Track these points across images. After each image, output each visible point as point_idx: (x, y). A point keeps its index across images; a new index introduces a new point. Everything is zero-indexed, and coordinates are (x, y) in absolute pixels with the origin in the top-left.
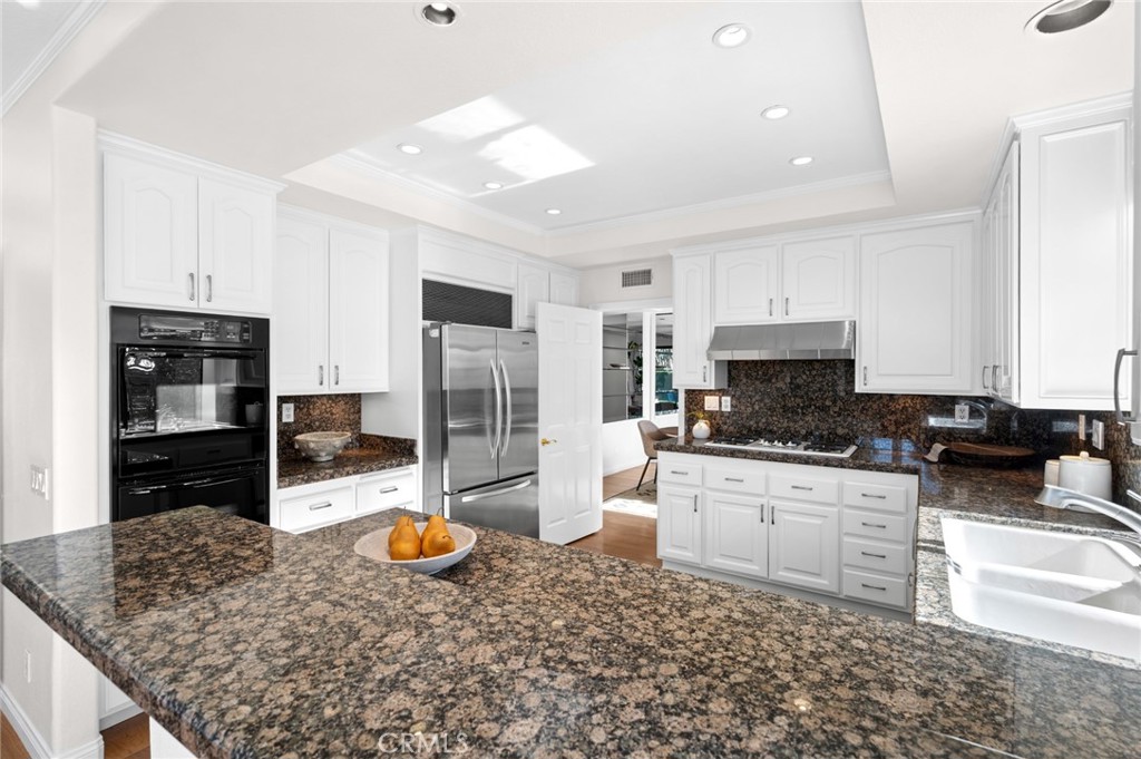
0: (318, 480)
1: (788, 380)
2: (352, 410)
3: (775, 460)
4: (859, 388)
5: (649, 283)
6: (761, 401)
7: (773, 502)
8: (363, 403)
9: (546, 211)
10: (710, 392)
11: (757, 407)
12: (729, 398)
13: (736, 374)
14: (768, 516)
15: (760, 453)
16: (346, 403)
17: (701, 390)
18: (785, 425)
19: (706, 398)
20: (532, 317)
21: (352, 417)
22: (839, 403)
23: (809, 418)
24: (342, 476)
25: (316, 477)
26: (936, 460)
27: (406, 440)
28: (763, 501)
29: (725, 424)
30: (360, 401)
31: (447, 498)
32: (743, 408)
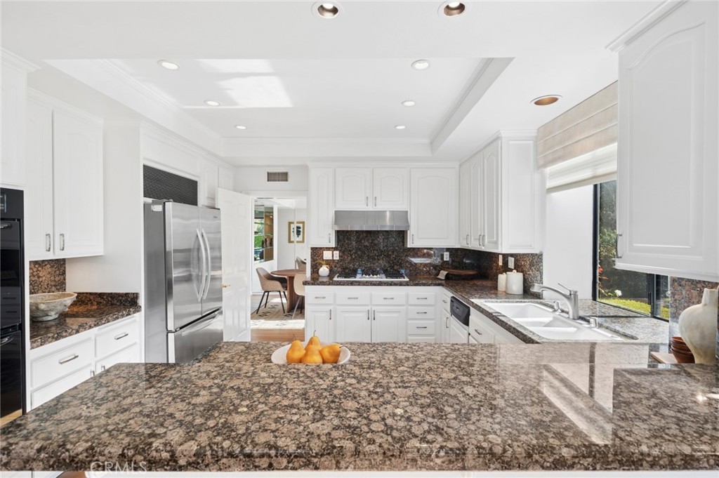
0: (66, 336)
1: (370, 241)
2: (58, 272)
3: (375, 285)
4: (409, 245)
5: (287, 180)
6: (356, 253)
7: (374, 308)
8: (67, 266)
9: (236, 126)
10: (328, 249)
11: (354, 257)
12: (338, 252)
13: (343, 237)
14: (371, 316)
15: (367, 282)
16: (52, 267)
17: (321, 248)
18: (369, 266)
19: (324, 252)
20: (213, 198)
21: (57, 279)
22: (395, 253)
23: (381, 262)
24: (85, 329)
25: (64, 334)
26: (443, 278)
27: (127, 294)
28: (369, 308)
29: (336, 267)
30: (64, 264)
31: (171, 336)
32: (346, 257)
